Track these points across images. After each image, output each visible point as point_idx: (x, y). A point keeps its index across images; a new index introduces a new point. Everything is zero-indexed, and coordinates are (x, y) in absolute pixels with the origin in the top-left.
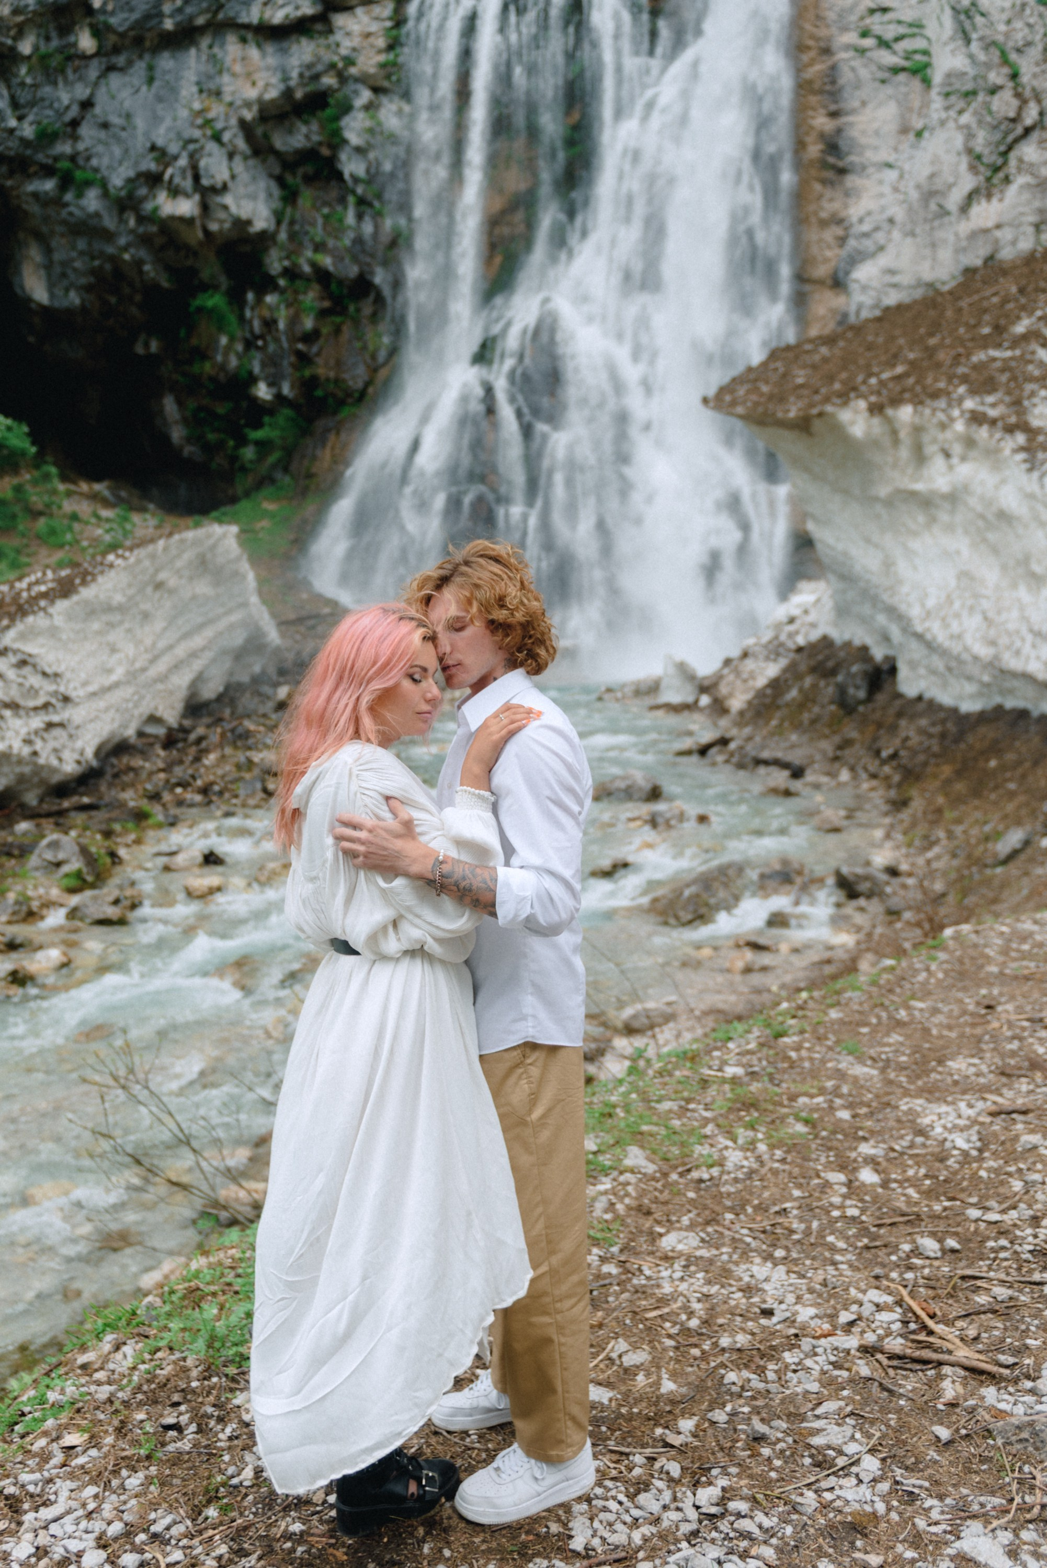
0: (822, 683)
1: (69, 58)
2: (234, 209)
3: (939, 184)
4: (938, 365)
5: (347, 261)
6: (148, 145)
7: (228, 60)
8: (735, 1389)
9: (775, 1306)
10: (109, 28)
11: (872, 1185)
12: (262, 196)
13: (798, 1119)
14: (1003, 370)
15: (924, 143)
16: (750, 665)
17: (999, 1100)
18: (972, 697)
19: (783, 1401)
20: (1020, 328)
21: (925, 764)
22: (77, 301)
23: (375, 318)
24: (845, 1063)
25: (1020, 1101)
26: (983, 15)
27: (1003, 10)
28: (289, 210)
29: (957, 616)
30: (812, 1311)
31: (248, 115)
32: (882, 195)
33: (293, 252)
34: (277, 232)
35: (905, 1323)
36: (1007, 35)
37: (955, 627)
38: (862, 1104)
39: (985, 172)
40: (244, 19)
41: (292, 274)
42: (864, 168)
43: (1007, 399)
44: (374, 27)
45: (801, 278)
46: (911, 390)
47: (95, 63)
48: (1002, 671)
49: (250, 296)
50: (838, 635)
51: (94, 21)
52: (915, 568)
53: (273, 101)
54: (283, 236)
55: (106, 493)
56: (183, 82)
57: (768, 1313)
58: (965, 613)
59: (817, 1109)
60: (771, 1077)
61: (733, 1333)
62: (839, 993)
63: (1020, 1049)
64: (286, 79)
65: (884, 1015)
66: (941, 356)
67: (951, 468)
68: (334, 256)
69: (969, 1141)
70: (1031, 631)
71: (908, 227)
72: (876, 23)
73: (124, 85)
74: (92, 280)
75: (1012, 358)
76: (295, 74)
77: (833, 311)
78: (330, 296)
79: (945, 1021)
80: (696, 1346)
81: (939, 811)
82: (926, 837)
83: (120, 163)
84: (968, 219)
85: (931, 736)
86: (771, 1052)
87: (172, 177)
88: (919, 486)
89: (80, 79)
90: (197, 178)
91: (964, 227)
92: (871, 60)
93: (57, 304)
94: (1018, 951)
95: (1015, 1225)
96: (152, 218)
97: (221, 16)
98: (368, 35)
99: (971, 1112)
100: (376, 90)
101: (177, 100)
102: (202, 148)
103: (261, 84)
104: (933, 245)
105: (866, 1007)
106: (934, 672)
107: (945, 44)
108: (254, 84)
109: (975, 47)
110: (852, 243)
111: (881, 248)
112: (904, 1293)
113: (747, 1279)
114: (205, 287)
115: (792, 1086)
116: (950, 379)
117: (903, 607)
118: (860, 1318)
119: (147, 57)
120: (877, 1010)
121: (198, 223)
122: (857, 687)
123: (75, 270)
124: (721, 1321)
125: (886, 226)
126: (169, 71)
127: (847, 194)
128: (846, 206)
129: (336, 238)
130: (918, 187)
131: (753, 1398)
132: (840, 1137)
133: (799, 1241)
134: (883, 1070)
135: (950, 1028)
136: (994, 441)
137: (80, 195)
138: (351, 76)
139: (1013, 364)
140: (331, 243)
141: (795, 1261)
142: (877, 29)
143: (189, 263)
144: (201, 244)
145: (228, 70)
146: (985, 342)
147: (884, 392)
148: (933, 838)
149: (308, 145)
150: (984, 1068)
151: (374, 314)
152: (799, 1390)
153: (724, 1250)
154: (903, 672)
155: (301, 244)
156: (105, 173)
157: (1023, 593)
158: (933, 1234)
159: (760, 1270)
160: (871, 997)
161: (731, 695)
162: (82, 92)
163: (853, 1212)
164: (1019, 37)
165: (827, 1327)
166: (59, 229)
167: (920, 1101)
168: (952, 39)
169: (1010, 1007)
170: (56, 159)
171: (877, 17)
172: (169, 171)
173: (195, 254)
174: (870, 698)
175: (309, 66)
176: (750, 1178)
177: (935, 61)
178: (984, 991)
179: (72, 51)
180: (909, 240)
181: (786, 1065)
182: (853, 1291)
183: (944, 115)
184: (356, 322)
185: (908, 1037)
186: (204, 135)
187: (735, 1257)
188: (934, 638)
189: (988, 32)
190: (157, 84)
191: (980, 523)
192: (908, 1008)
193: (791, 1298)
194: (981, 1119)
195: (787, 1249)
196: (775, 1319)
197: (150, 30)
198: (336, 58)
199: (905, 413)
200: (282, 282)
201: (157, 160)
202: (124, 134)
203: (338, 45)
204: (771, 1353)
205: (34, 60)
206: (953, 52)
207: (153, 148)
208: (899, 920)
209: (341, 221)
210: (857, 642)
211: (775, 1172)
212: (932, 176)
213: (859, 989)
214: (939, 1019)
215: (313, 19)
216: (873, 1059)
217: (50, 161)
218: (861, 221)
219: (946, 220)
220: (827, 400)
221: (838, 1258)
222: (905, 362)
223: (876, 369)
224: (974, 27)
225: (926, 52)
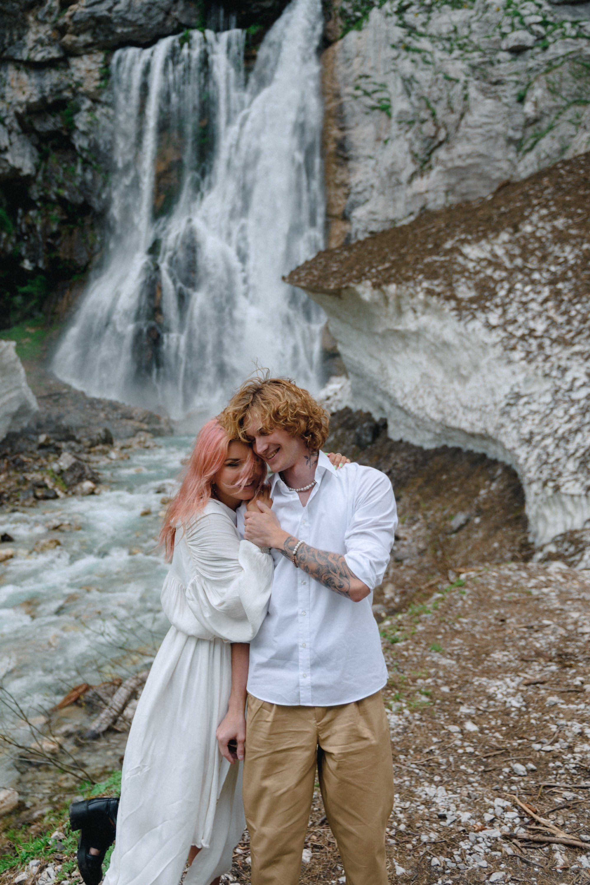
0: (347, 433)
2: (11, 162)
3: (396, 168)
4: (407, 264)
5: (77, 194)
7: (9, 79)
8: (440, 869)
9: (445, 812)
11: (474, 732)
12: (28, 155)
13: (422, 693)
14: (441, 267)
15: (388, 147)
17: (526, 676)
18: (431, 441)
19: (469, 874)
20: (448, 245)
21: (407, 477)
23: (93, 227)
24: (435, 657)
25: (538, 677)
26: (417, 82)
27: (427, 81)
28: (43, 164)
29: (421, 397)
30: (468, 815)
31: (20, 110)
32: (367, 173)
33: (45, 188)
34: (36, 176)
35: (522, 818)
36: (430, 93)
37: (420, 403)
38: (453, 682)
39: (420, 163)
40: (18, 57)
41: (45, 199)
42: (357, 158)
43: (445, 282)
44: (93, 67)
45: (326, 214)
46: (394, 276)
48: (447, 427)
49: (20, 211)
50: (354, 407)
52: (397, 371)
53: (34, 103)
54: (40, 178)
57: (443, 817)
58: (425, 396)
59: (428, 687)
60: (398, 669)
61: (427, 832)
62: (418, 615)
63: (527, 644)
64: (42, 91)
65: (447, 627)
66: (409, 258)
67: (416, 318)
68: (69, 191)
69: (518, 702)
70: (462, 405)
71: (381, 190)
72: (362, 83)
75: (445, 261)
76: (48, 89)
77: (343, 233)
78: (67, 213)
79: (482, 630)
80: (408, 842)
81: (417, 503)
82: (411, 518)
84: (412, 187)
85: (409, 462)
86: (393, 652)
88: (400, 327)
91: (410, 192)
92: (360, 102)
94: (506, 586)
95: (560, 752)
98: (90, 71)
99: (513, 684)
100: (94, 101)
103: (28, 93)
104: (394, 200)
105: (436, 623)
106: (409, 427)
107: (398, 96)
108: (24, 93)
109: (413, 98)
110: (352, 197)
111: (367, 200)
112: (516, 797)
113: (424, 796)
115: (411, 673)
116: (414, 271)
117: (391, 392)
118: (496, 817)
120: (442, 624)
122: (367, 435)
124: (418, 825)
125: (369, 189)
127: (349, 171)
128: (348, 177)
129: (71, 181)
130: (386, 169)
131: (452, 874)
132: (447, 703)
133: (445, 770)
134: (458, 660)
135: (486, 634)
136: (439, 306)
138: (80, 92)
139: (446, 264)
140: (68, 183)
141: (447, 782)
142: (363, 86)
145: (9, 84)
146: (431, 252)
147: (380, 277)
148: (415, 519)
149: (55, 129)
150: (511, 657)
151: (92, 224)
152: (475, 866)
153: (406, 778)
154: (391, 427)
155: (50, 183)
157: (456, 385)
158: (518, 761)
159: (430, 790)
160: (437, 617)
163: (470, 750)
164: (436, 94)
165: (479, 824)
167: (484, 679)
168: (402, 94)
169: (513, 620)
171: (364, 80)
174: (373, 441)
175: (56, 85)
176: (406, 732)
177: (393, 104)
178: (496, 611)
180: (381, 197)
181: (403, 660)
182: (487, 800)
183: (398, 133)
184: (82, 228)
185: (465, 640)
187: (413, 782)
188: (409, 409)
189: (419, 91)
191: (433, 348)
192: (460, 623)
193: (453, 807)
194: (521, 688)
195: (440, 775)
196: (448, 821)
198: (71, 82)
199: (392, 288)
200: (39, 204)
203: (72, 75)
204: (453, 844)
206: (403, 100)
208: (402, 565)
209: (73, 171)
210: (365, 410)
211: (419, 727)
212: (393, 164)
213: (428, 612)
214: (478, 628)
215: (58, 60)
216: (450, 654)
218: (357, 185)
219: (401, 187)
220: (350, 280)
221: (471, 779)
222: (390, 261)
223: (375, 265)
224: (413, 88)
225: (388, 100)
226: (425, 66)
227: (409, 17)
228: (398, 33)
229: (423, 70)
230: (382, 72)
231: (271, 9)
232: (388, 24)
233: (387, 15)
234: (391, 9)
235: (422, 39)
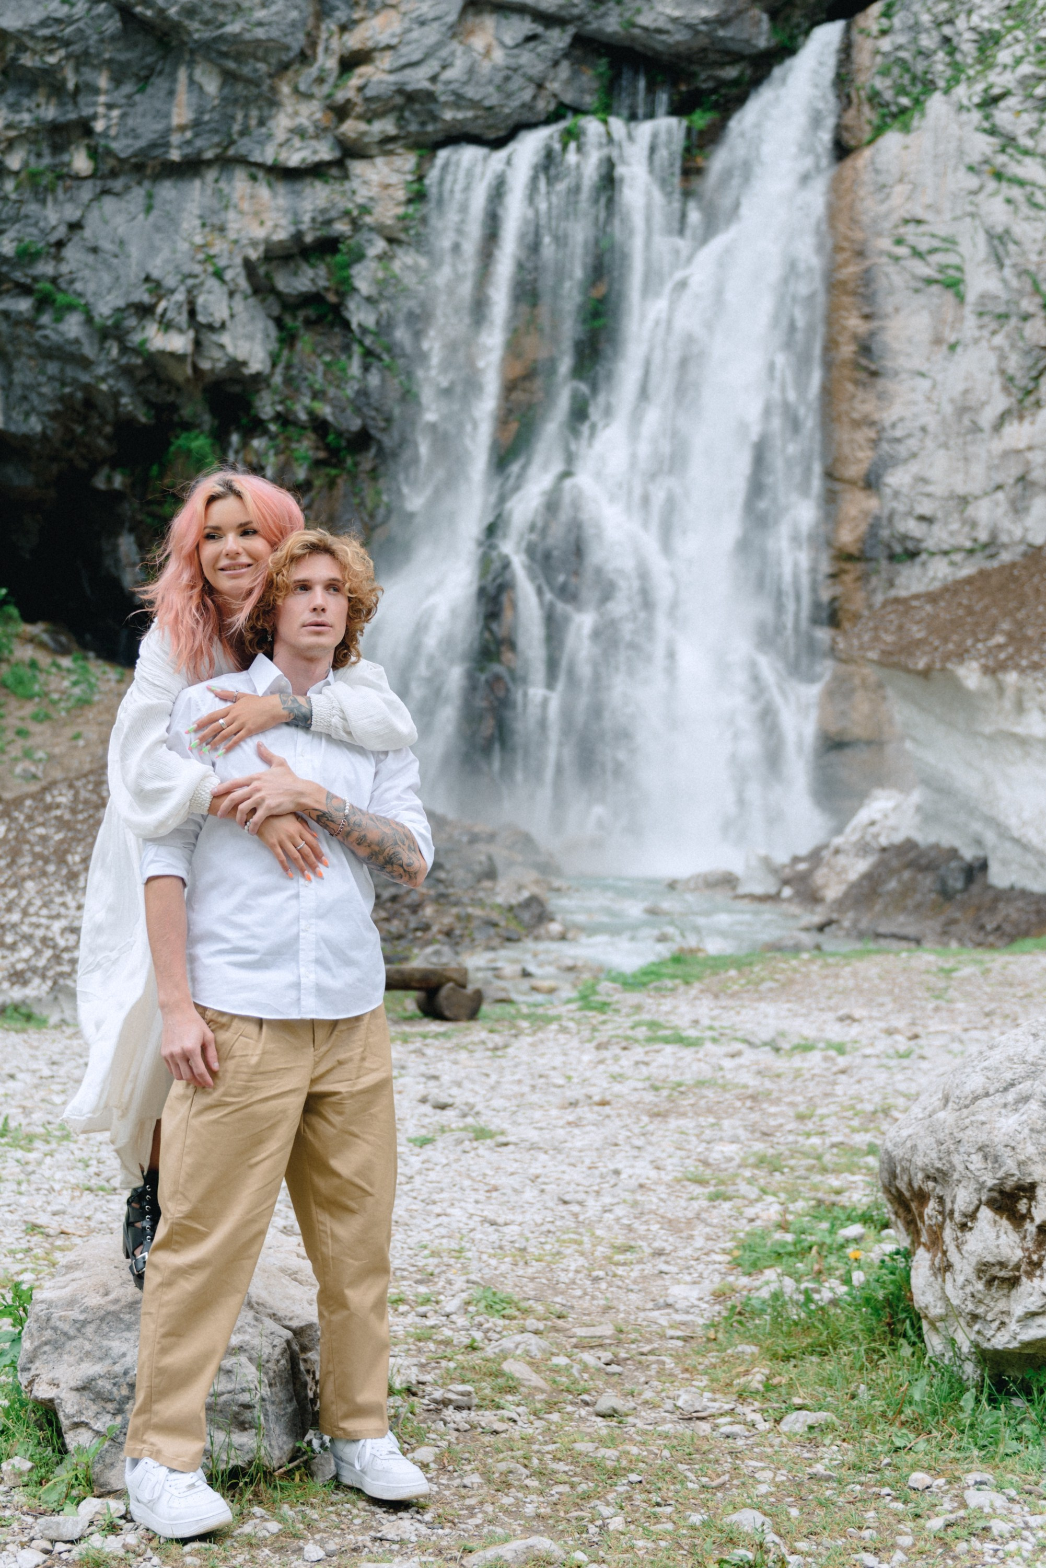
0: (920, 877)
1: (60, 177)
2: (230, 349)
3: (972, 401)
4: (1029, 640)
5: (349, 411)
6: (143, 276)
7: (236, 196)
10: (109, 152)
12: (259, 336)
15: (956, 358)
16: (842, 860)
22: (39, 428)
23: (374, 475)
26: (1016, 243)
27: (1035, 241)
28: (285, 353)
31: (254, 255)
32: (915, 403)
33: (287, 398)
34: (272, 374)
36: (1039, 265)
39: (1017, 394)
40: (256, 157)
41: (284, 419)
42: (896, 374)
44: (394, 179)
45: (830, 475)
46: (1013, 659)
47: (89, 184)
49: (235, 438)
50: (925, 837)
51: (93, 143)
52: (1011, 789)
53: (281, 242)
54: (277, 379)
55: (45, 637)
56: (185, 215)
64: (296, 222)
68: (334, 406)
71: (942, 438)
72: (909, 231)
73: (120, 211)
74: (59, 407)
76: (307, 218)
77: (866, 514)
78: (327, 447)
83: (109, 291)
84: (1000, 438)
85: (1027, 912)
87: (165, 310)
88: (1019, 730)
89: (71, 199)
90: (192, 313)
91: (997, 446)
92: (905, 269)
93: (13, 428)
96: (137, 351)
97: (231, 152)
98: (387, 186)
100: (391, 240)
101: (176, 232)
102: (202, 284)
103: (269, 224)
104: (966, 459)
107: (978, 265)
108: (262, 223)
109: (1008, 272)
110: (885, 446)
111: (914, 455)
114: (187, 426)
119: (147, 184)
121: (189, 360)
122: (955, 880)
123: (40, 395)
125: (919, 434)
126: (171, 202)
127: (882, 396)
128: (879, 409)
129: (338, 387)
130: (952, 401)
137: (59, 319)
138: (365, 225)
140: (332, 392)
142: (911, 239)
143: (170, 398)
144: (188, 380)
145: (235, 207)
147: (992, 658)
149: (314, 289)
151: (374, 470)
154: (995, 868)
155: (297, 390)
156: (91, 300)
161: (825, 886)
162: (72, 213)
166: (27, 350)
168: (986, 261)
170: (36, 279)
171: (911, 228)
172: (162, 305)
173: (179, 389)
174: (966, 889)
175: (323, 211)
177: (968, 278)
179: (65, 170)
180: (942, 452)
183: (977, 333)
184: (353, 477)
186: (205, 271)
188: (1030, 841)
189: (1020, 260)
190: (155, 213)
197: (155, 158)
198: (350, 206)
199: (1011, 678)
200: (273, 428)
201: (150, 291)
202: (115, 261)
203: (354, 192)
205: (23, 175)
206: (987, 273)
207: (147, 279)
209: (344, 370)
210: (944, 845)
212: (966, 392)
215: (329, 164)
217: (29, 281)
218: (894, 426)
219: (979, 436)
220: (946, 658)
222: (1003, 632)
223: (981, 636)
224: (1008, 254)
225: (959, 269)
226: (1032, 213)
227: (1002, 116)
228: (983, 145)
229: (1027, 219)
230: (947, 216)
231: (735, 82)
232: (962, 125)
233: (961, 108)
234: (970, 98)
235: (1028, 160)
